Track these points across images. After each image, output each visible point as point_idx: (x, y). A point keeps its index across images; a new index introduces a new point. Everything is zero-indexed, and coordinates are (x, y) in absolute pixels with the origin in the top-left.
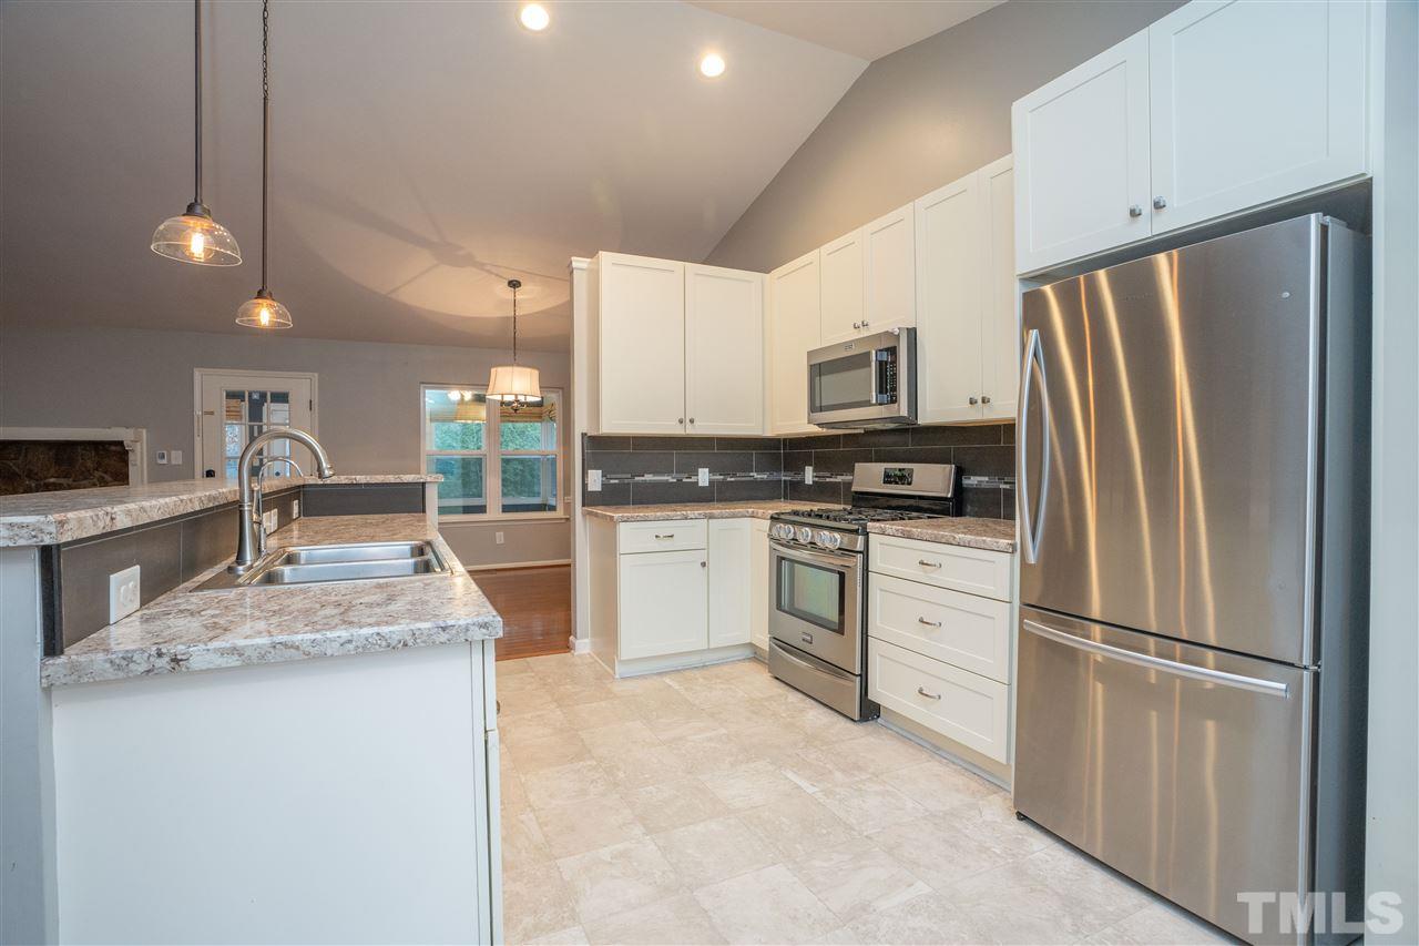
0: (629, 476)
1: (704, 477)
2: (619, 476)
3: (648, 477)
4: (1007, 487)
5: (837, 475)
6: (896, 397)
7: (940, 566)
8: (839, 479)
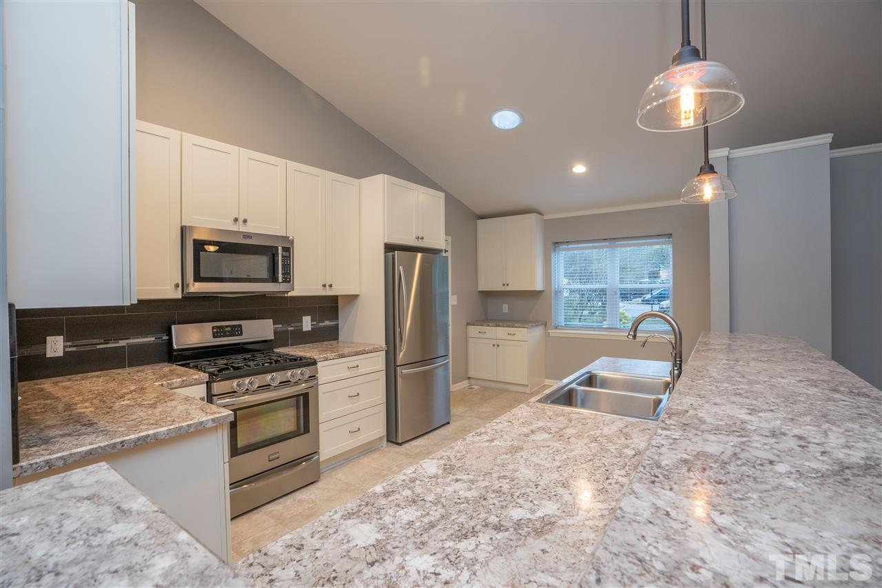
4: (292, 328)
5: (117, 340)
6: (290, 279)
7: (357, 366)
8: (122, 343)
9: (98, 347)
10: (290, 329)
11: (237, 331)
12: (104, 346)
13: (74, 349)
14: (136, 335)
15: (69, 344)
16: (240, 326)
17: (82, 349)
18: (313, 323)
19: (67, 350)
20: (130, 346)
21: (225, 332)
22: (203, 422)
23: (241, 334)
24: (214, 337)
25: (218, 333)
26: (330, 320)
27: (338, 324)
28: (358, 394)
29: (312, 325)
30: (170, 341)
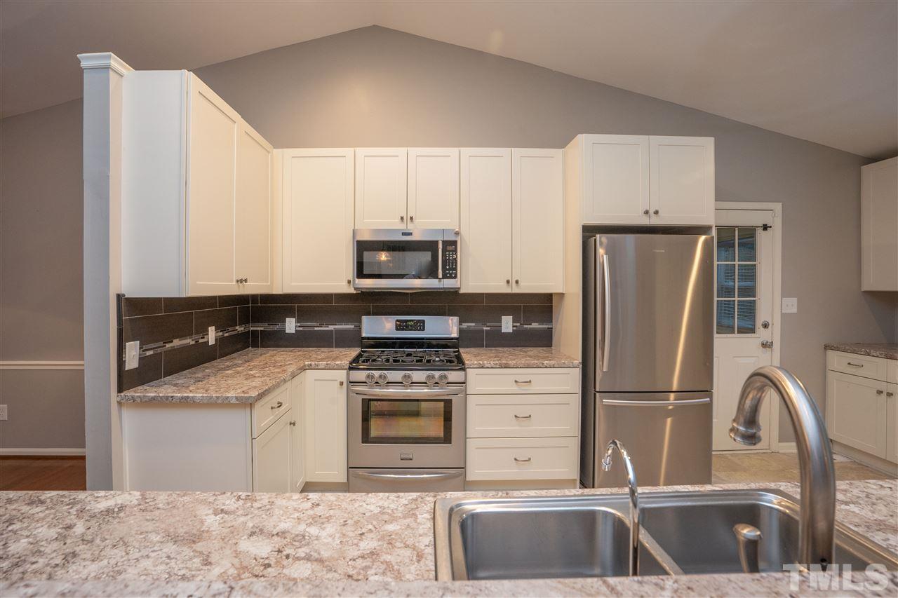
0: (161, 344)
1: (212, 335)
2: (153, 345)
3: (177, 343)
4: (488, 328)
5: (327, 325)
6: (456, 274)
7: (530, 382)
8: (331, 328)
9: (316, 329)
10: (485, 328)
11: (420, 326)
12: (320, 329)
13: (301, 329)
14: (340, 322)
15: (299, 324)
16: (423, 322)
17: (306, 329)
18: (515, 324)
19: (298, 329)
20: (337, 331)
21: (407, 326)
22: (228, 397)
23: (424, 329)
24: (397, 329)
25: (401, 326)
26: (541, 322)
27: (552, 328)
28: (530, 416)
29: (513, 326)
30: (360, 331)
